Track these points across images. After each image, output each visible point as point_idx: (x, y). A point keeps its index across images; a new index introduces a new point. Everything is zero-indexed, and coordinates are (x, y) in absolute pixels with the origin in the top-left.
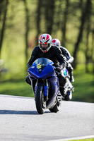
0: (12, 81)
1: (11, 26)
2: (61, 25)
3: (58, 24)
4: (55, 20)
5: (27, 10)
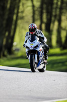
1: (22, 18)
3: (55, 16)
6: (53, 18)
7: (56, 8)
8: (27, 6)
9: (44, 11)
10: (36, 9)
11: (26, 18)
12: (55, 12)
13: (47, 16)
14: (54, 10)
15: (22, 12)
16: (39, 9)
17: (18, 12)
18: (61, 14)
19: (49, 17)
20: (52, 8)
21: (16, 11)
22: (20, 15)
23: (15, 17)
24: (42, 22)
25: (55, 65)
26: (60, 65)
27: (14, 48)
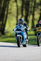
0: (11, 37)
1: (10, 13)
2: (32, 13)
3: (31, 12)
4: (30, 10)
5: (17, 6)
6: (29, 13)
7: (31, 7)
8: (14, 6)
9: (24, 9)
10: (19, 7)
11: (13, 13)
12: (31, 9)
13: (26, 12)
14: (30, 9)
15: (11, 9)
16: (21, 8)
17: (8, 10)
18: (34, 10)
19: (27, 12)
20: (29, 7)
21: (6, 9)
22: (9, 11)
23: (6, 13)
24: (22, 15)
25: (31, 41)
26: (34, 41)
27: (5, 31)
